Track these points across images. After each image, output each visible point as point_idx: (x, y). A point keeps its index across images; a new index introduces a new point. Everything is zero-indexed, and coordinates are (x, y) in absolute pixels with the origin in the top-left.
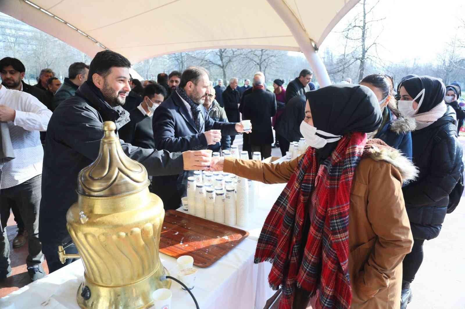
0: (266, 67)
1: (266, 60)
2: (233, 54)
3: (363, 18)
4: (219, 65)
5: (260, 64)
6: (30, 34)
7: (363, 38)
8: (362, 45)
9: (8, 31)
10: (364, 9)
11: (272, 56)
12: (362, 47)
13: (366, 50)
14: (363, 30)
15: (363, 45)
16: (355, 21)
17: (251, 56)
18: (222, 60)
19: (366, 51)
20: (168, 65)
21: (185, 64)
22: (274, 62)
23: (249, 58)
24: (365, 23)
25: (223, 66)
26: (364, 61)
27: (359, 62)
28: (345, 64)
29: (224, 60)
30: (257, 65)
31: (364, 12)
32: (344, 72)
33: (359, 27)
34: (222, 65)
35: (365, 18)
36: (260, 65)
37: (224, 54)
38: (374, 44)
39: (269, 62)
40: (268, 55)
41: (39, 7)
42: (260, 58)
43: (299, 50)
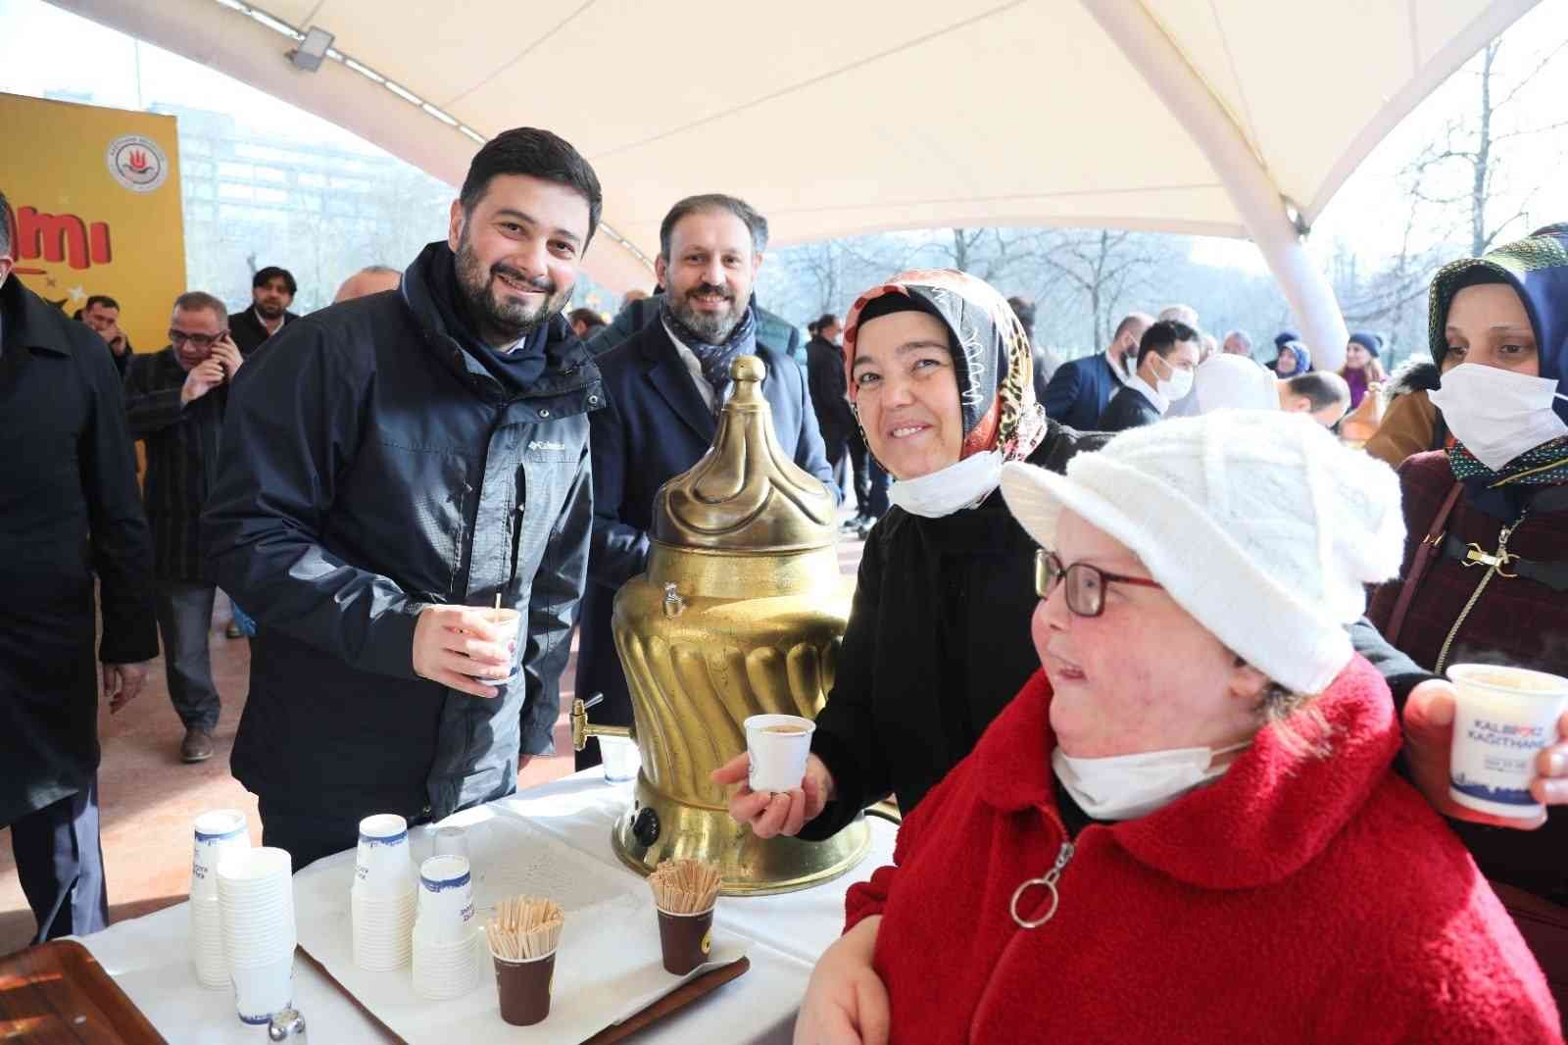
0: (1115, 299)
1: (1116, 275)
3: (1480, 123)
5: (1098, 286)
6: (364, 187)
7: (1477, 195)
8: (1474, 220)
10: (1486, 92)
11: (1137, 261)
12: (1471, 225)
13: (1486, 237)
14: (1480, 166)
15: (1477, 220)
16: (1448, 137)
17: (1064, 259)
20: (779, 288)
21: (839, 281)
22: (1144, 281)
23: (1056, 265)
24: (1486, 143)
28: (1405, 288)
30: (1085, 290)
31: (1486, 103)
32: (1397, 320)
33: (1464, 155)
35: (1486, 125)
36: (1094, 288)
37: (970, 251)
38: (1521, 214)
39: (1129, 281)
40: (1122, 256)
41: (420, 99)
42: (1096, 266)
43: (1240, 233)
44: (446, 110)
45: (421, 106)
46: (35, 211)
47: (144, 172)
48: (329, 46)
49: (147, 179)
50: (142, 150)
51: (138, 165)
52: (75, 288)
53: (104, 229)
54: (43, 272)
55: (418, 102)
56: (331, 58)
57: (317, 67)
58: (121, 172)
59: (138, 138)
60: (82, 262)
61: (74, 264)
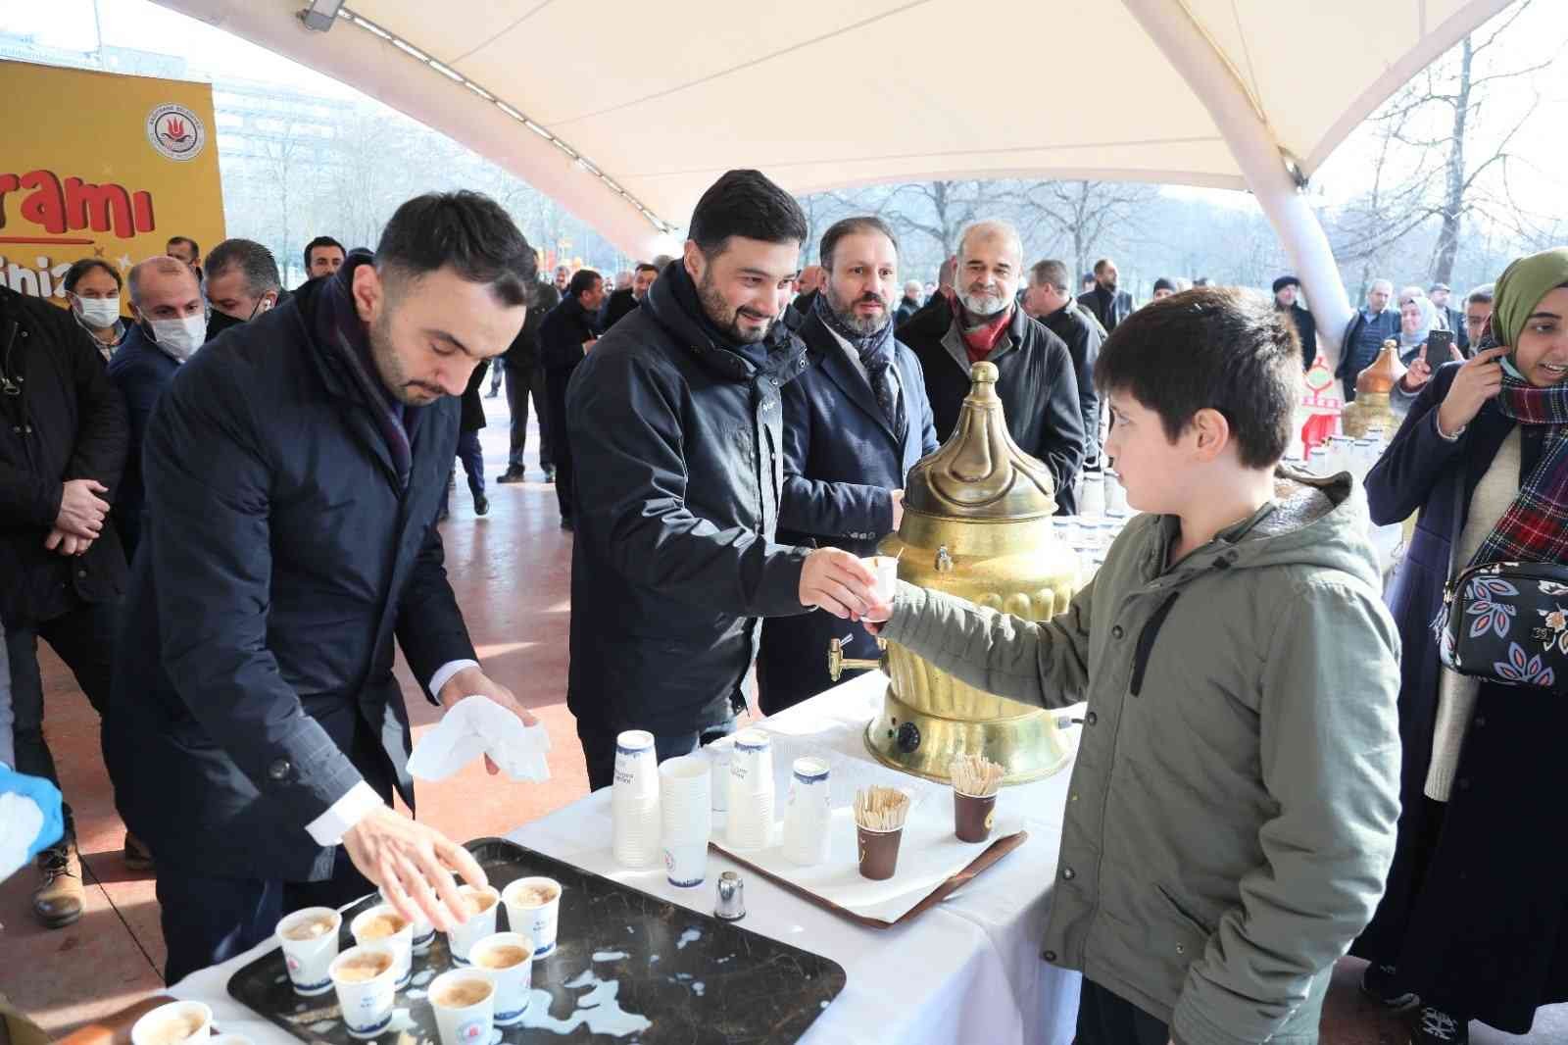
0: (1096, 240)
1: (1097, 214)
2: (980, 194)
3: (1462, 68)
4: (933, 231)
5: (1080, 226)
7: (1457, 138)
8: (1453, 164)
9: (261, 124)
11: (1119, 200)
12: (1449, 169)
13: (1465, 179)
14: (1460, 110)
15: (1457, 163)
16: (1430, 81)
17: (1050, 200)
18: (942, 214)
19: (1468, 185)
22: (1124, 219)
23: (1039, 206)
24: (1467, 87)
25: (946, 233)
26: (1458, 218)
27: (1438, 220)
29: (948, 213)
30: (1067, 230)
31: (1467, 44)
33: (1446, 98)
34: (941, 230)
35: (1467, 69)
36: (1076, 229)
37: (948, 193)
38: (1497, 156)
39: (1107, 220)
40: (1101, 196)
41: (427, 56)
42: (1078, 208)
43: (1238, 184)
44: (452, 66)
45: (427, 63)
46: (80, 181)
47: (182, 140)
48: (340, 6)
49: (188, 146)
50: (179, 118)
51: (176, 134)
52: (122, 256)
53: (146, 199)
54: (91, 242)
55: (424, 58)
56: (341, 17)
57: (329, 26)
58: (159, 139)
59: (175, 107)
60: (127, 230)
61: (120, 234)
